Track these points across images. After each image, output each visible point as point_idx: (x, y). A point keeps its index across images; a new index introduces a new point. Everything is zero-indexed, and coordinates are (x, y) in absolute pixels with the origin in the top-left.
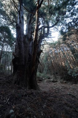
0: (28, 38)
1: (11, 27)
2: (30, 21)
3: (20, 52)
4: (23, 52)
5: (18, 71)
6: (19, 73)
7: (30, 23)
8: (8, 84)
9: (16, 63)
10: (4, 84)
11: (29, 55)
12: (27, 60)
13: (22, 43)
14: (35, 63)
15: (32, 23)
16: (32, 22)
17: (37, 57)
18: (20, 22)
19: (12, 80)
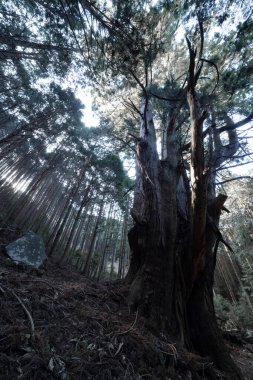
0: (171, 167)
1: (122, 155)
2: (172, 124)
3: (150, 207)
4: (160, 206)
5: (144, 266)
6: (148, 273)
7: (171, 129)
8: (115, 305)
9: (140, 241)
10: (104, 300)
11: (179, 216)
12: (175, 232)
13: (156, 180)
14: (204, 243)
15: (177, 129)
16: (177, 124)
17: (211, 218)
18: (147, 133)
19: (126, 293)
